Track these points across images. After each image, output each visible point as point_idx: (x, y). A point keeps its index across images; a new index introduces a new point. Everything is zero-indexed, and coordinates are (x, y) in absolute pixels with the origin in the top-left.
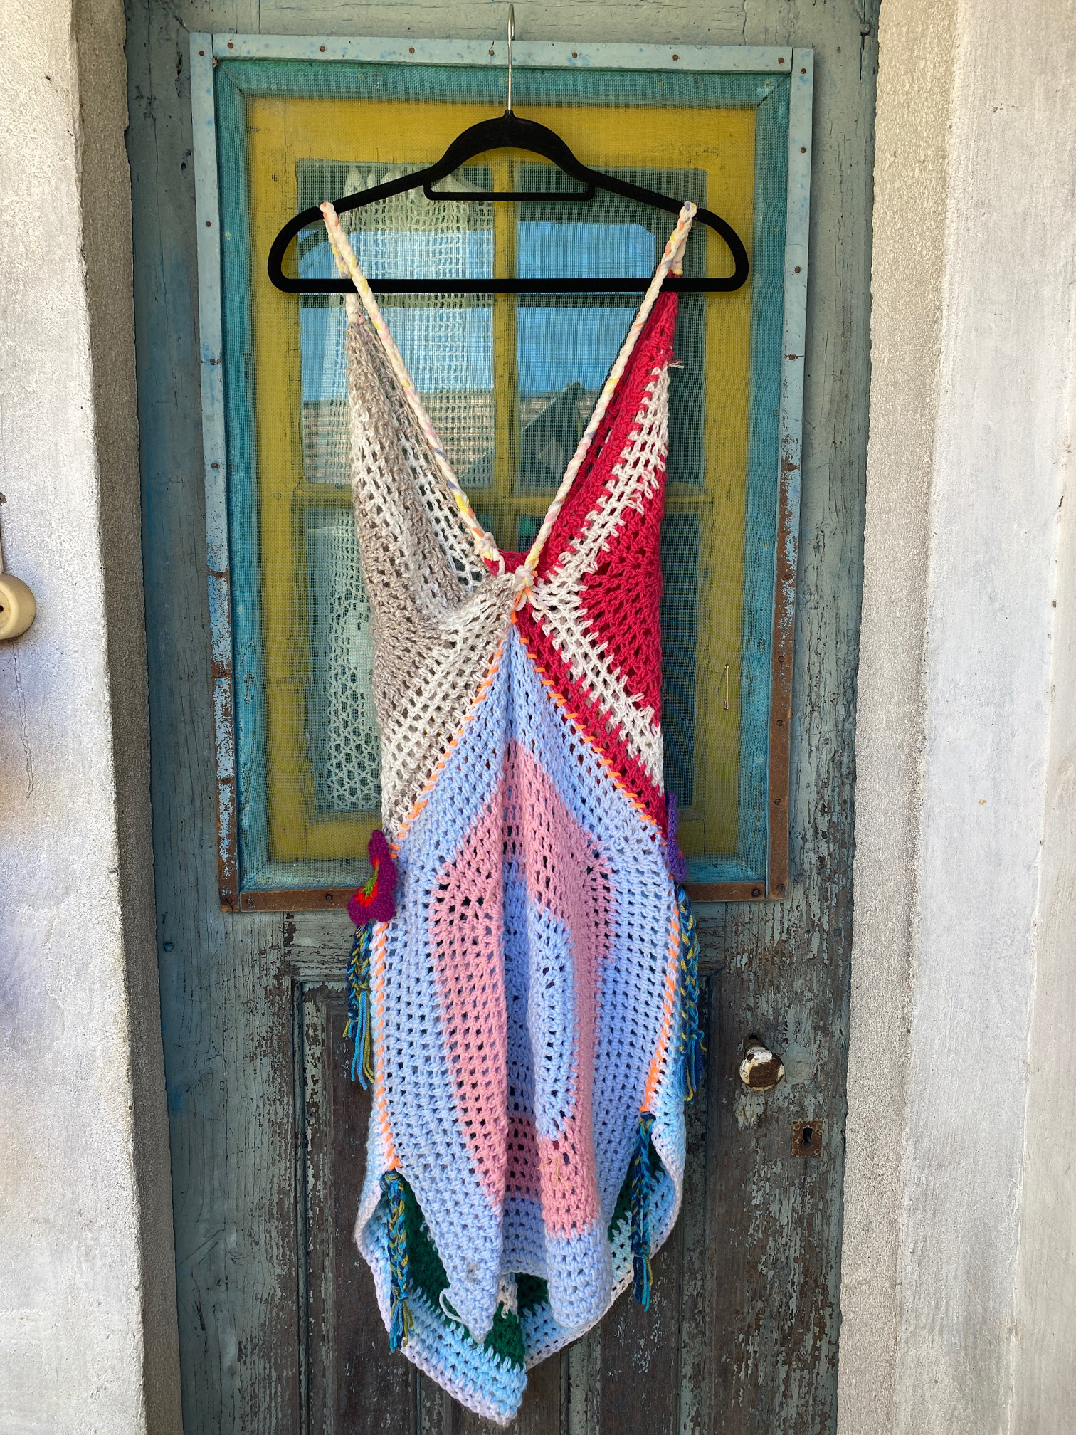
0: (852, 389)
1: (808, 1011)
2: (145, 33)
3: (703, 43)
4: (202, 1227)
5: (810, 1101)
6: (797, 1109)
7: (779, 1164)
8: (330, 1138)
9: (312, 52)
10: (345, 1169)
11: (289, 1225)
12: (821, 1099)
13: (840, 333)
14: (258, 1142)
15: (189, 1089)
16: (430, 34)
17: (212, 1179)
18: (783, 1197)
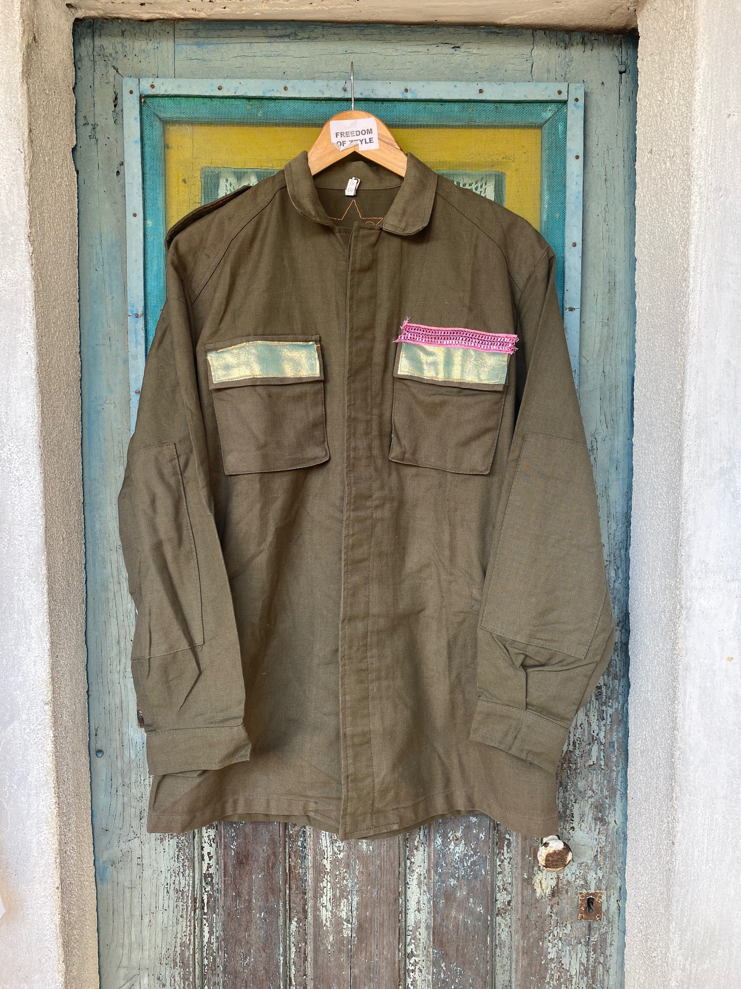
0: (616, 332)
1: (589, 806)
2: (91, 78)
3: (502, 81)
4: (122, 972)
5: (592, 876)
6: (582, 882)
7: (569, 926)
8: (221, 903)
9: (213, 90)
10: (232, 928)
11: (189, 972)
12: (600, 874)
13: (607, 291)
14: (166, 907)
15: (113, 864)
16: (299, 77)
17: (130, 934)
18: (572, 953)
